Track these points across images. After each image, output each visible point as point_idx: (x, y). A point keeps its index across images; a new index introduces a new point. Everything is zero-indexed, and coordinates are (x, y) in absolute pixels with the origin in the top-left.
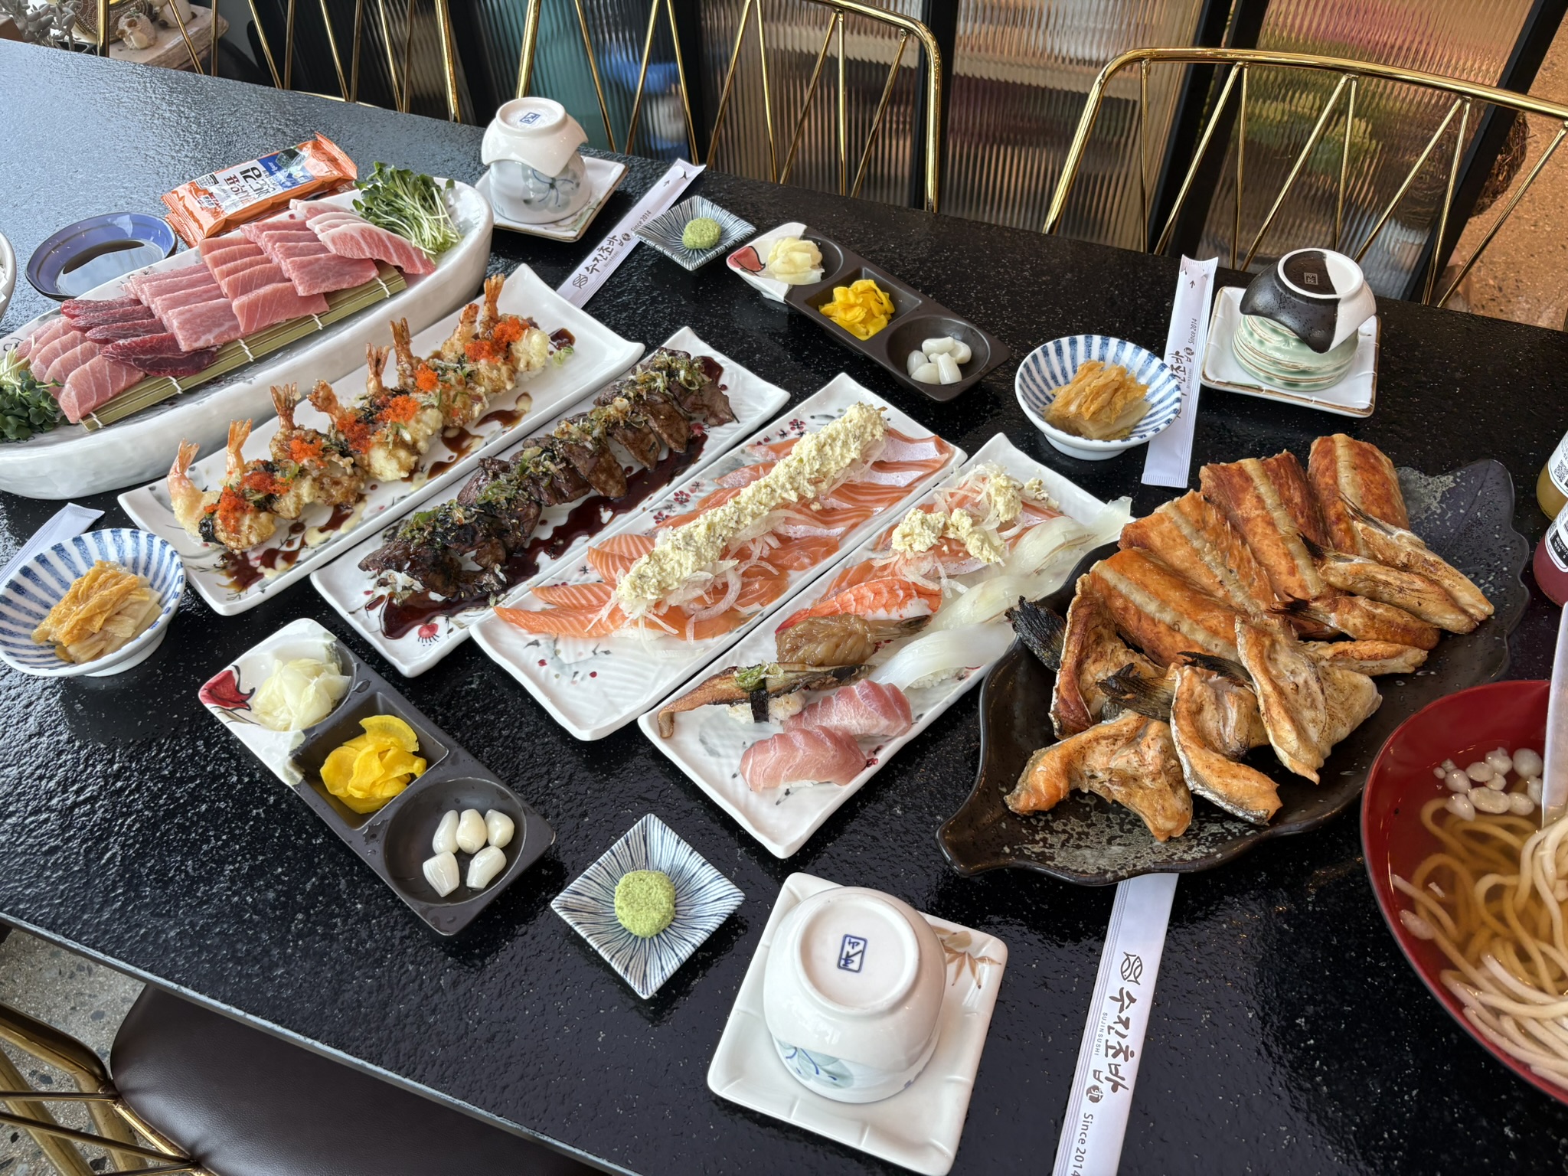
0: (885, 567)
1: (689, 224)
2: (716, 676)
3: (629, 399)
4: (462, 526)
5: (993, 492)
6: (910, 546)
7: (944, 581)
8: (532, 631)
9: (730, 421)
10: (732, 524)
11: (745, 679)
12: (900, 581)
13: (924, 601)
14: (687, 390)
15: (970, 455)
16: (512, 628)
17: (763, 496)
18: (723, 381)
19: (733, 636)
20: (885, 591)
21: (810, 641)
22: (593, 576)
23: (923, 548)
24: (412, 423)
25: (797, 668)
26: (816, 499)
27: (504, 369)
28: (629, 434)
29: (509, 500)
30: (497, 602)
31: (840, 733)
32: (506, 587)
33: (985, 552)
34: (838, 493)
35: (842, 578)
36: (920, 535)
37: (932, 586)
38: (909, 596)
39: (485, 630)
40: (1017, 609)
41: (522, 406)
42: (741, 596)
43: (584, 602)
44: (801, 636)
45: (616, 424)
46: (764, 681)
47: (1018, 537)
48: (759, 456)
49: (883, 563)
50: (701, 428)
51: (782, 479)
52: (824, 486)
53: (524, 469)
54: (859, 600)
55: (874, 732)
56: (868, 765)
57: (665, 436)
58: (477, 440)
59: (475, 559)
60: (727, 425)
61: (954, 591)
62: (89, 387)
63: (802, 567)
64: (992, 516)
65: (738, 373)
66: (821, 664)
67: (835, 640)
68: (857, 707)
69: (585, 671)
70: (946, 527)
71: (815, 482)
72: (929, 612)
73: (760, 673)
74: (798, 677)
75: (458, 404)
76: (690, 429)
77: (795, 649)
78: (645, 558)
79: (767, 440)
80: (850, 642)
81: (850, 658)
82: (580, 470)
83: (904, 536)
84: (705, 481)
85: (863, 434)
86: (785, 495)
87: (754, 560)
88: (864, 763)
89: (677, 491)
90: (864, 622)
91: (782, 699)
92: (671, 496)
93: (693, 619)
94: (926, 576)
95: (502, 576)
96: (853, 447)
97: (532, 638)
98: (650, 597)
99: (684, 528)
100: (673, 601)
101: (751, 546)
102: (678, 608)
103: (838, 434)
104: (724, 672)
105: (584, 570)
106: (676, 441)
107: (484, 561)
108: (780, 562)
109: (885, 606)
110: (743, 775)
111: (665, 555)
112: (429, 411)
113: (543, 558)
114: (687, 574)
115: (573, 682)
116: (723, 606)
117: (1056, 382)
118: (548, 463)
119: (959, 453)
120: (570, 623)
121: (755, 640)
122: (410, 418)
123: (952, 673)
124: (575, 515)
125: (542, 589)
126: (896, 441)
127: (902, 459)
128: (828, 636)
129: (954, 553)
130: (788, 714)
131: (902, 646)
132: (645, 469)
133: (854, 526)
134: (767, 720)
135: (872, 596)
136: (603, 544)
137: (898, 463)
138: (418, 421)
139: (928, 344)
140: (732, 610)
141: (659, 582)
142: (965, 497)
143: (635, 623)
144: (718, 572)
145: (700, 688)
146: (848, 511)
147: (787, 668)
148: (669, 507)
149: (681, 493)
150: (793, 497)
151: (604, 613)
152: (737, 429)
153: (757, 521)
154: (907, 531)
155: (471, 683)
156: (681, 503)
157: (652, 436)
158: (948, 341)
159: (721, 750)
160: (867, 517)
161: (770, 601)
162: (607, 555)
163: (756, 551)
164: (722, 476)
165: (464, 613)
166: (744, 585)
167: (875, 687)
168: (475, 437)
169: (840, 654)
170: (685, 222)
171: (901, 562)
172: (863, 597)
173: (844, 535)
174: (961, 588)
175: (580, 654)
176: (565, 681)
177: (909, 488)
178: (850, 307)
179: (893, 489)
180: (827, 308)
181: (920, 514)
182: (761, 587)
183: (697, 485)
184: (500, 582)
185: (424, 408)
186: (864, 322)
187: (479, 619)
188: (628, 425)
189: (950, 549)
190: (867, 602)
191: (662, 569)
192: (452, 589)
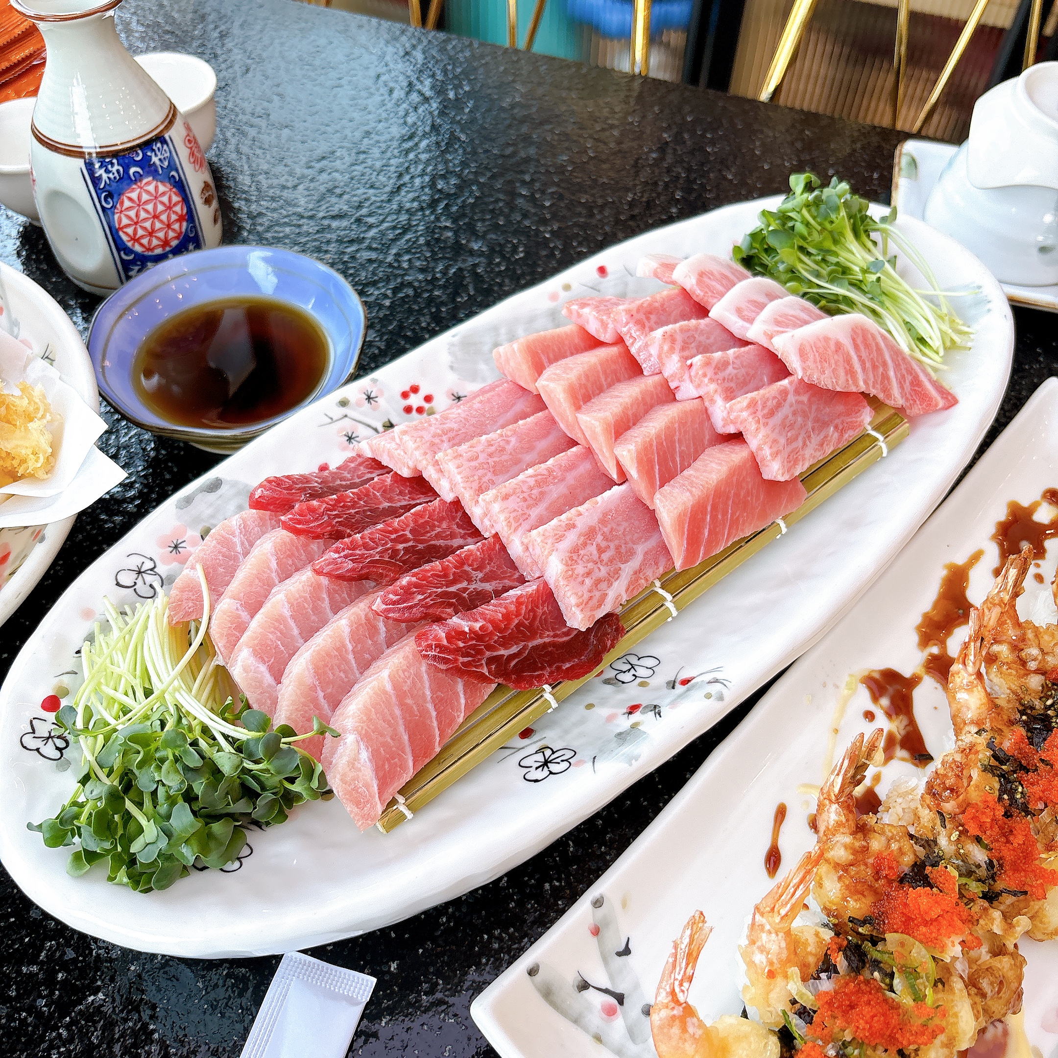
62: (395, 737)
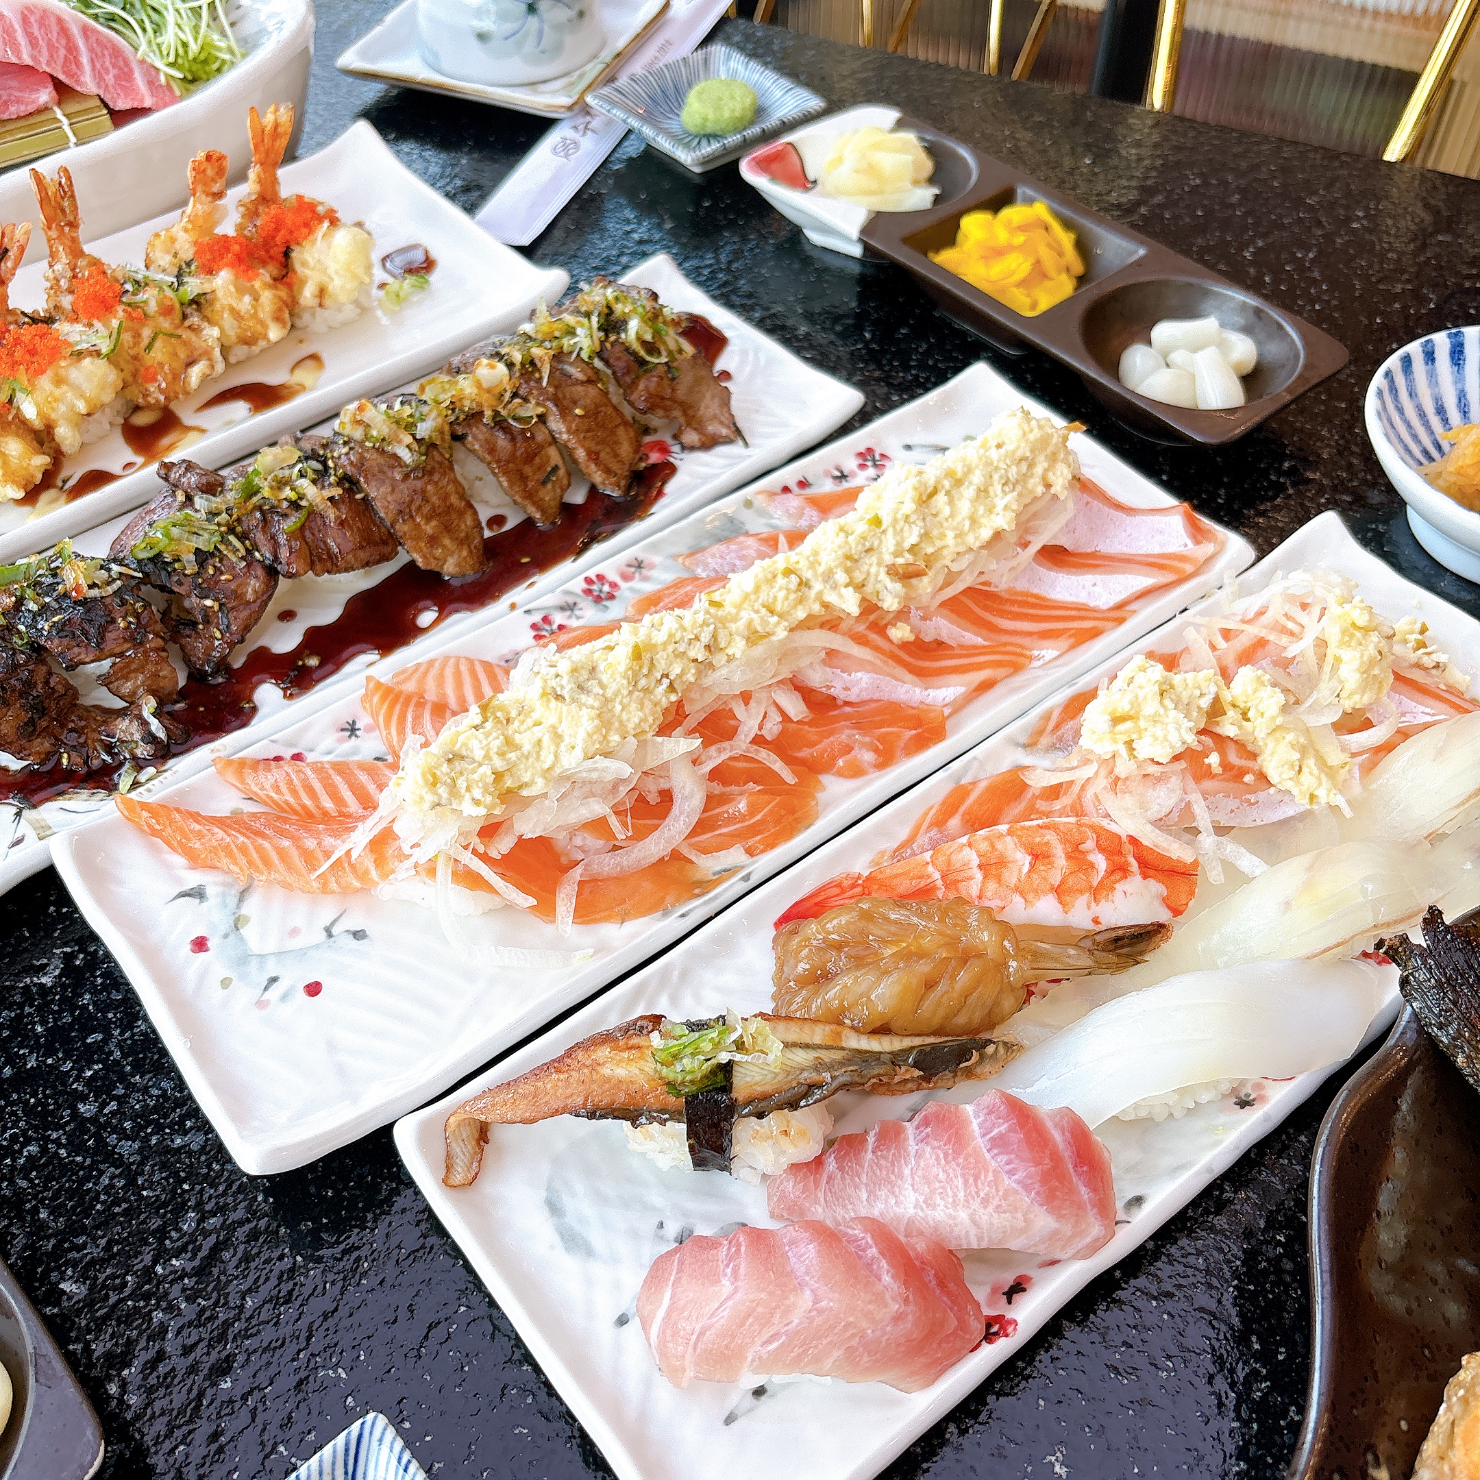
0: (1054, 792)
1: (696, 89)
2: (606, 1038)
3: (510, 365)
4: (84, 602)
5: (1333, 636)
6: (1129, 744)
7: (1207, 840)
8: (195, 860)
9: (728, 441)
10: (698, 652)
11: (676, 1057)
12: (1099, 832)
13: (1156, 888)
14: (642, 362)
15: (1262, 553)
16: (155, 850)
17: (780, 592)
18: (722, 364)
19: (671, 926)
20: (1059, 852)
21: (859, 962)
22: (369, 746)
23: (1163, 755)
24: (45, 382)
25: (818, 1035)
26: (902, 614)
27: (267, 297)
28: (502, 440)
29: (202, 557)
30: (136, 785)
31: (921, 1246)
32: (164, 753)
33: (1306, 778)
34: (954, 606)
35: (950, 806)
36: (1155, 719)
37: (1177, 850)
38: (1119, 870)
39: (84, 848)
40: (1418, 938)
41: (301, 376)
42: (702, 826)
43: (328, 804)
44: (838, 947)
45: (475, 416)
46: (727, 1069)
47: (1386, 748)
48: (781, 516)
49: (1055, 779)
50: (664, 449)
51: (828, 559)
52: (925, 585)
53: (251, 491)
54: (992, 866)
55: (1014, 1245)
56: (989, 1337)
57: (581, 454)
58: (192, 435)
59: (106, 681)
60: (722, 450)
61: (1231, 870)
63: (855, 772)
64: (1324, 692)
65: (757, 350)
66: (882, 1030)
67: (924, 968)
68: (974, 1172)
69: (295, 977)
70: (1216, 710)
71: (907, 575)
72: (1164, 916)
73: (717, 1045)
74: (819, 1066)
75: (159, 353)
76: (639, 450)
77: (819, 978)
78: (474, 711)
79: (803, 484)
80: (964, 977)
81: (961, 1020)
82: (378, 505)
83: (1117, 720)
84: (657, 559)
85: (1023, 478)
86: (831, 597)
87: (742, 743)
88: (978, 1328)
89: (592, 573)
90: (1006, 929)
91: (773, 1121)
92: (578, 585)
93: (577, 873)
94: (1159, 823)
95: (155, 725)
96: (1000, 503)
97: (193, 879)
98: (468, 809)
99: (579, 653)
100: (529, 826)
101: (739, 710)
102: (543, 842)
103: (969, 470)
104: (626, 1030)
105: (352, 729)
106: (608, 471)
107: (127, 687)
108: (805, 753)
109: (1059, 891)
110: (645, 1326)
111: (523, 710)
112: (87, 362)
113: (267, 694)
114: (571, 761)
115: (261, 1004)
116: (655, 846)
117: (1445, 421)
118: (305, 485)
119: (1236, 546)
120: (282, 853)
121: (724, 943)
122: (43, 372)
123: (1225, 1087)
124: (361, 605)
125: (242, 763)
126: (1096, 505)
127: (1106, 547)
128: (908, 956)
129: (1233, 774)
130: (785, 1162)
131: (1096, 1003)
132: (529, 523)
133: (986, 686)
134: (726, 1168)
135: (1025, 861)
136: (403, 674)
137: (1094, 555)
138: (59, 381)
139: (1164, 331)
140: (676, 855)
141: (498, 776)
142: (1261, 643)
143: (430, 870)
144: (650, 764)
145: (556, 1065)
146: (974, 650)
147: (794, 1033)
148: (569, 608)
149: (600, 578)
150: (849, 603)
151: (359, 838)
152: (742, 458)
153: (759, 651)
154: (1124, 707)
155: (42, 969)
156: (598, 599)
157: (553, 452)
158: (1208, 325)
159: (596, 1238)
160: (1017, 668)
161: (770, 846)
162: (408, 699)
163: (749, 722)
164: (695, 552)
165: (60, 803)
166: (711, 801)
167: (1021, 1114)
168: (189, 429)
169: (933, 1008)
170: (690, 85)
171: (1102, 783)
172: (1002, 863)
173: (960, 705)
174: (1248, 862)
175: (294, 932)
176: (244, 994)
177: (1119, 613)
178: (996, 253)
179: (1081, 611)
180: (946, 258)
181: (1158, 671)
182: (752, 810)
183: (639, 565)
184: (150, 738)
185: (79, 355)
186: (1023, 283)
187: (82, 821)
188: (500, 423)
189: (1225, 765)
190: (1011, 876)
191: (509, 743)
192: (43, 745)
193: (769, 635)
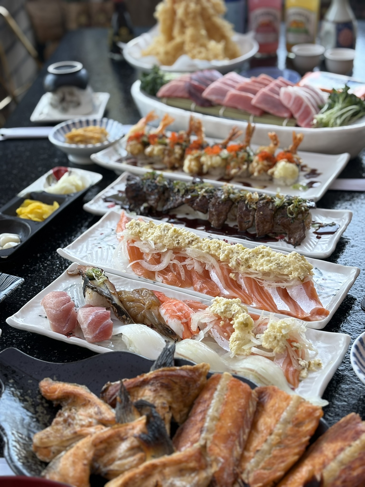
28: (244, 209)
45: (244, 201)
50: (282, 238)
51: (227, 248)
52: (242, 269)
75: (232, 164)
87: (181, 264)
93: (139, 261)
97: (115, 228)
100: (138, 245)
112: (218, 157)
116: (152, 267)
126: (304, 291)
129: (224, 330)
140: (154, 273)
150: (221, 257)
157: (251, 217)
160: (245, 301)
175: (111, 242)
176: (94, 242)
177: (277, 311)
179: (273, 305)
188: (247, 205)
189: (224, 327)
193: (203, 250)
